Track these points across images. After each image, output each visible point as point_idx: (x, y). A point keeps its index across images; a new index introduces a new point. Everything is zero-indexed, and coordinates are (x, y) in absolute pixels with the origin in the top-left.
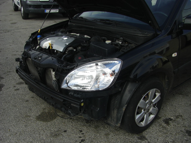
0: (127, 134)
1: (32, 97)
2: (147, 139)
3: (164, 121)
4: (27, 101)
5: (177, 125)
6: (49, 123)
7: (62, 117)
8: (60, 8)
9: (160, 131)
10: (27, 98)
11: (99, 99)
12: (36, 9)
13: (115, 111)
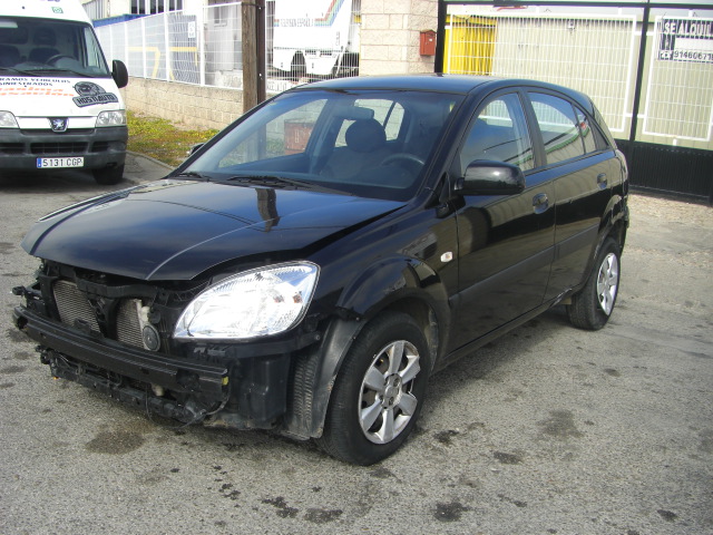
0: (341, 468)
1: (59, 402)
2: (394, 476)
3: (436, 436)
4: (47, 411)
5: (470, 444)
6: (126, 457)
7: (160, 440)
8: (87, 153)
9: (427, 458)
10: (44, 403)
11: (268, 363)
12: (7, 156)
13: (309, 398)
